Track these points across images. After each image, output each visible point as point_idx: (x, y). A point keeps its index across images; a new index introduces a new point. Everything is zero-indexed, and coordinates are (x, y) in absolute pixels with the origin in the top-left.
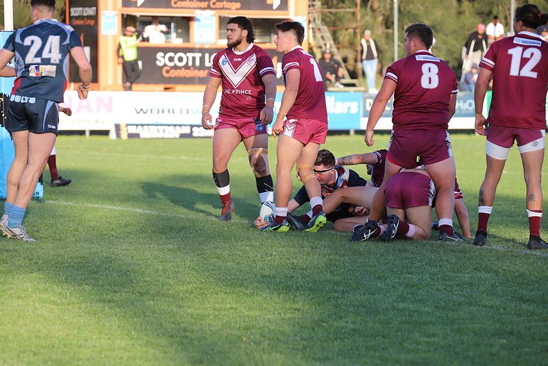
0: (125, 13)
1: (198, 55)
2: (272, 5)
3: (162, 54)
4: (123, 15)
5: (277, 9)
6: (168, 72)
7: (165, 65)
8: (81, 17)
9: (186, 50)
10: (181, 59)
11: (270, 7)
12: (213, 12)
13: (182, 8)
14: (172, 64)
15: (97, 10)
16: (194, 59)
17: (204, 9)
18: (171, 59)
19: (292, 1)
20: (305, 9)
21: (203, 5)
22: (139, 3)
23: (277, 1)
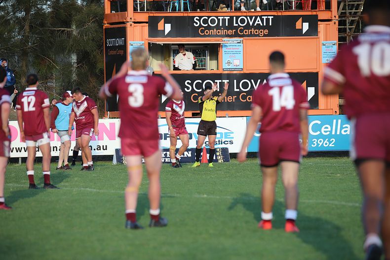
0: (152, 42)
1: (226, 81)
3: (190, 81)
4: (149, 43)
5: (306, 35)
6: (195, 98)
8: (114, 48)
11: (299, 32)
12: (242, 39)
13: (209, 36)
15: (125, 41)
17: (231, 36)
19: (321, 26)
20: (336, 34)
21: (230, 32)
22: (167, 32)
23: (306, 27)
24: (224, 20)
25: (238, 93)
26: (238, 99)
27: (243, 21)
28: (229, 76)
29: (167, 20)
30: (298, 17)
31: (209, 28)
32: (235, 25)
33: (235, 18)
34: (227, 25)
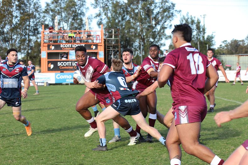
0: (49, 52)
1: (70, 63)
2: (93, 48)
3: (59, 63)
4: (48, 53)
5: (94, 49)
6: (61, 67)
7: (60, 66)
9: (66, 61)
10: (65, 64)
11: (92, 49)
13: (65, 50)
14: (62, 65)
16: (69, 64)
17: (72, 50)
18: (62, 64)
19: (99, 47)
20: (103, 49)
21: (72, 49)
22: (52, 49)
23: (94, 47)
24: (70, 46)
25: (74, 66)
26: (74, 68)
27: (75, 46)
28: (72, 61)
29: (53, 45)
30: (92, 45)
31: (65, 48)
32: (73, 47)
33: (73, 45)
34: (71, 46)
